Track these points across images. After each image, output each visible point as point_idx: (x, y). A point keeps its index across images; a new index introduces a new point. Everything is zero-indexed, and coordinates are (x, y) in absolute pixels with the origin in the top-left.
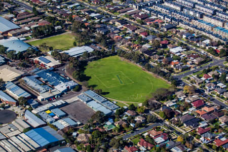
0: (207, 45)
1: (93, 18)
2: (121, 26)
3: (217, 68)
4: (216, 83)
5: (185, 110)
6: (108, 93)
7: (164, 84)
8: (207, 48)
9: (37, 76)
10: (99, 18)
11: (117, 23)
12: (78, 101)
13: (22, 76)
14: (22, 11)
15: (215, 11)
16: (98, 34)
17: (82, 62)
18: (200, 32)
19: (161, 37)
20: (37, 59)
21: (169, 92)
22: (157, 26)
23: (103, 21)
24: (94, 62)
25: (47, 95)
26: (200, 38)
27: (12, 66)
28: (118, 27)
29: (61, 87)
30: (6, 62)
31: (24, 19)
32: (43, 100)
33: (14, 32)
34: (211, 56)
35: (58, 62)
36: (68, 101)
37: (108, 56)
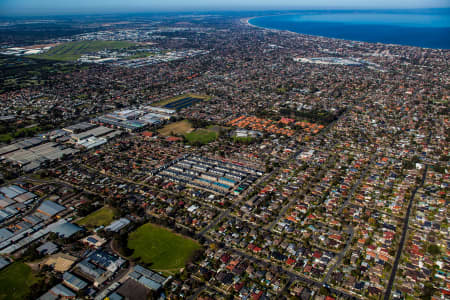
0: (212, 200)
1: (122, 189)
2: (145, 193)
3: (226, 220)
5: (218, 267)
6: (152, 263)
7: (193, 243)
8: (213, 202)
9: (89, 259)
10: (126, 188)
11: (141, 191)
12: (129, 279)
13: (76, 263)
14: (65, 192)
15: (208, 169)
16: (130, 203)
17: (122, 236)
18: (203, 189)
19: (177, 198)
20: (85, 240)
22: (171, 189)
23: (130, 190)
24: (132, 233)
25: (103, 279)
26: (206, 194)
28: (143, 195)
29: (112, 268)
30: (60, 250)
31: (67, 199)
32: (99, 286)
33: (61, 214)
34: (218, 209)
35: (103, 240)
36: (121, 281)
37: (142, 224)
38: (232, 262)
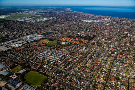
2: (32, 61)
4: (56, 74)
5: (52, 85)
7: (44, 77)
8: (52, 64)
9: (11, 83)
10: (26, 60)
15: (52, 54)
16: (26, 65)
20: (11, 76)
21: (46, 80)
22: (40, 60)
24: (26, 74)
26: (50, 62)
27: (4, 80)
30: (2, 79)
35: (17, 76)
38: (56, 83)
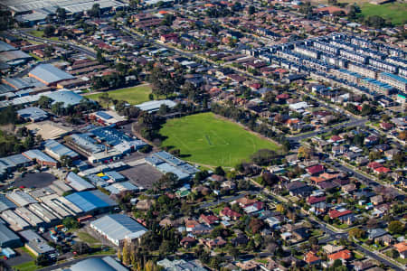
0: (345, 101)
1: (184, 66)
2: (224, 77)
3: (354, 129)
4: (347, 146)
5: (295, 177)
6: (189, 156)
8: (345, 104)
9: (91, 134)
10: (194, 66)
11: (218, 73)
12: (145, 164)
13: (69, 134)
14: (82, 59)
17: (157, 119)
18: (338, 84)
19: (280, 90)
20: (94, 114)
21: (277, 156)
22: (276, 77)
23: (198, 70)
24: (175, 120)
26: (337, 92)
28: (220, 78)
29: (121, 148)
31: (83, 68)
32: (95, 161)
33: (65, 83)
34: (349, 114)
35: (122, 119)
36: (131, 164)
37: (198, 112)
